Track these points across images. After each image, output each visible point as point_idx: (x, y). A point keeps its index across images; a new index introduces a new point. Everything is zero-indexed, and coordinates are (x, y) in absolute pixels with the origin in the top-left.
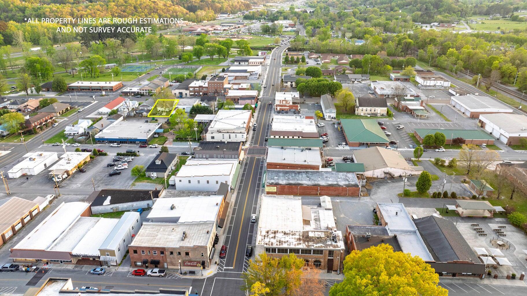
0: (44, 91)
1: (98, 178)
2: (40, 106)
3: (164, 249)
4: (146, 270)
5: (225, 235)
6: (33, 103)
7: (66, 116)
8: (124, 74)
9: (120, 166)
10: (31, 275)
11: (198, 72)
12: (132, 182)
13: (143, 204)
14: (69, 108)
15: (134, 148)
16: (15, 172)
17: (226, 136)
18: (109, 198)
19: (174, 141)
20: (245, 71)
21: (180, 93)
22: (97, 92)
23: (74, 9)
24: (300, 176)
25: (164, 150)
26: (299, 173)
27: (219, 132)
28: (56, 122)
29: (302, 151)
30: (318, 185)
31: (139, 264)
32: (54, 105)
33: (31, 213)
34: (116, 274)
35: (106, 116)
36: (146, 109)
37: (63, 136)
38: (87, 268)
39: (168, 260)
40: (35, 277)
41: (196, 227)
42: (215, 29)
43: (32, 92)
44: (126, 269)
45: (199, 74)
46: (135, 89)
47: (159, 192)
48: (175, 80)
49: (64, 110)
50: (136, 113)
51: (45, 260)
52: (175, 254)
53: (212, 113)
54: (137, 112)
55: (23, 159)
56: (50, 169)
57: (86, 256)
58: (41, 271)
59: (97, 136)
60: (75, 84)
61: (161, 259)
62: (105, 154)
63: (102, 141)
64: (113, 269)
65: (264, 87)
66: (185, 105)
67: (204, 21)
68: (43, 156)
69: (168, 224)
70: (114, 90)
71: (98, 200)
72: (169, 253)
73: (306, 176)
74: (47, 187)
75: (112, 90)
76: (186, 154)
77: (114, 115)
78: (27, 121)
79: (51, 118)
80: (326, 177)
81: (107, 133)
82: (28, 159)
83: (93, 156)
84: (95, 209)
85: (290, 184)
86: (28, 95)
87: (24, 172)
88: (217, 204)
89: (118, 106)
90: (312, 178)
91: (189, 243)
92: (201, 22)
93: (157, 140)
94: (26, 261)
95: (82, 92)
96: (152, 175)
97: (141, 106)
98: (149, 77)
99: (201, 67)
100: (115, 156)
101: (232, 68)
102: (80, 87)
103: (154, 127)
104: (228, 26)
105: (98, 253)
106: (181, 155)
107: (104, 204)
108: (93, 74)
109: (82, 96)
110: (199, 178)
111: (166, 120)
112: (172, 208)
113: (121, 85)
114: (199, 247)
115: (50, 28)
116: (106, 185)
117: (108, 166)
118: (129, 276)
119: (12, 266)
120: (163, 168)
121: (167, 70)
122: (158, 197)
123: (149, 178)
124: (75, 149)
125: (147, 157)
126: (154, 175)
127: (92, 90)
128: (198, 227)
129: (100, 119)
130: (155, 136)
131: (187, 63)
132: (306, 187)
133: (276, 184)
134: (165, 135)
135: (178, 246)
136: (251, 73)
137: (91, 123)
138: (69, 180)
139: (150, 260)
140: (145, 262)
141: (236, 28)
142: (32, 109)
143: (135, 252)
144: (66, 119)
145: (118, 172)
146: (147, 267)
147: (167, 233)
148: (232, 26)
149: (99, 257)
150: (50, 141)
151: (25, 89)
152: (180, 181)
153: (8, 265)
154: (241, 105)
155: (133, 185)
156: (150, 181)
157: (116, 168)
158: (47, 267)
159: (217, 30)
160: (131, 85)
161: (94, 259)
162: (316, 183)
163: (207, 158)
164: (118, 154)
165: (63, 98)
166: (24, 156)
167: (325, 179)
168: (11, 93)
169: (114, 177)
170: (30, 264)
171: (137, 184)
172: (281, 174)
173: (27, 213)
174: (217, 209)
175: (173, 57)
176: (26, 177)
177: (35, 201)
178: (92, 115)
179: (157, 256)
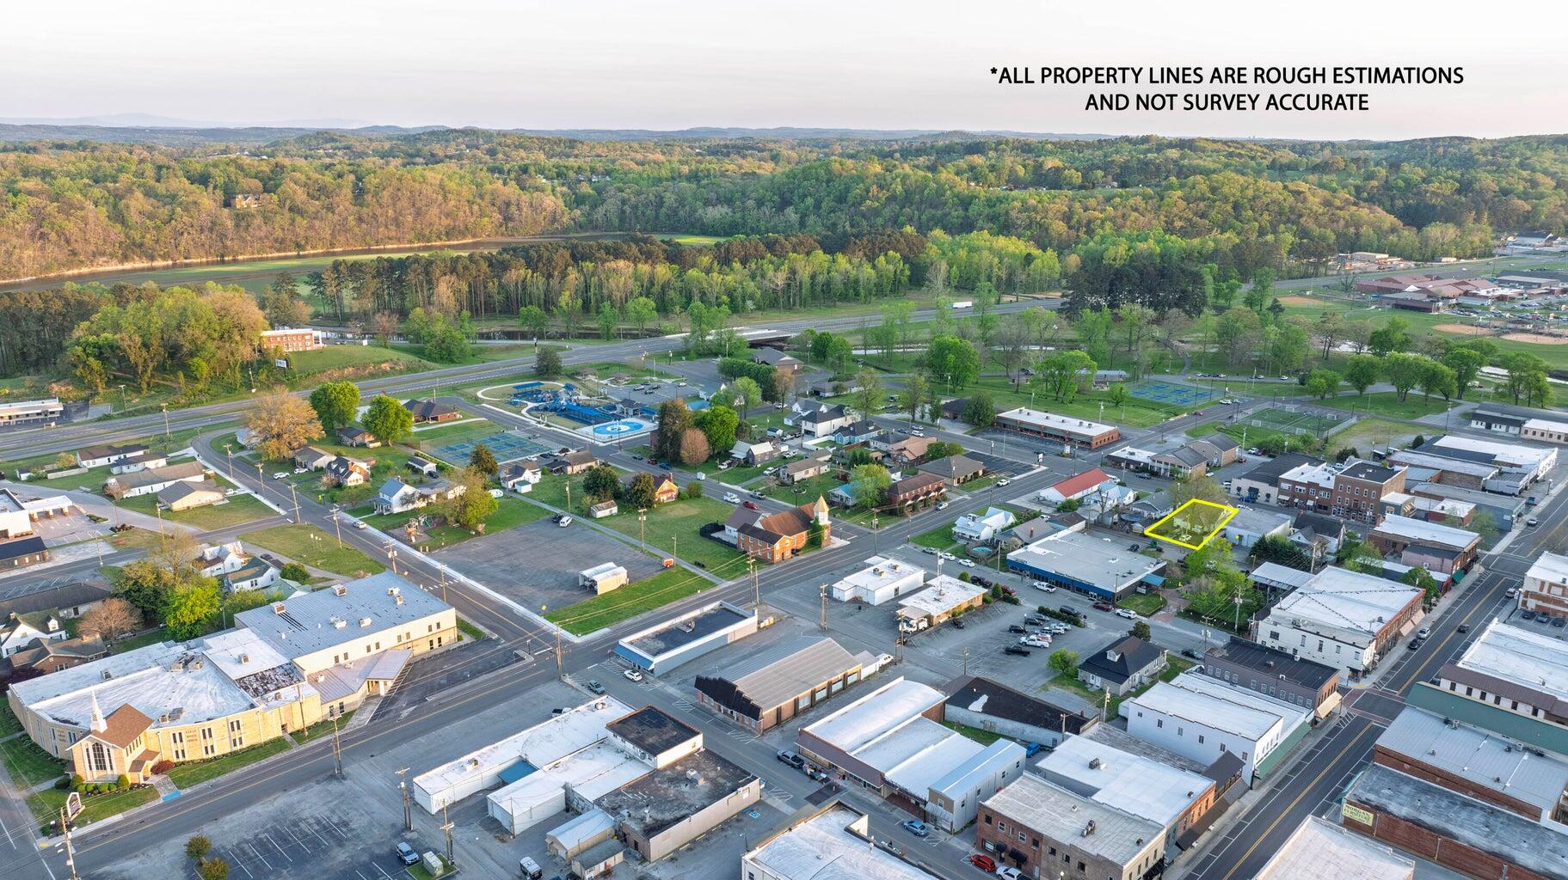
0: (946, 418)
1: (982, 650)
2: (927, 454)
3: (1040, 835)
4: (997, 864)
5: (1189, 870)
6: (915, 446)
7: (969, 490)
8: (1136, 403)
9: (1034, 639)
10: (816, 786)
11: (1338, 434)
12: (1045, 681)
13: (1043, 735)
14: (981, 473)
15: (1080, 605)
16: (845, 589)
17: (1313, 641)
18: (984, 699)
19: (1179, 614)
20: (1488, 459)
21: (1251, 489)
22: (1054, 443)
23: (1077, 205)
24: (1464, 814)
25: (1140, 632)
26: (1465, 804)
27: (1296, 625)
28: (945, 500)
29: (1509, 750)
30: (1510, 861)
31: (990, 847)
32: (953, 460)
33: (845, 677)
34: (944, 847)
35: (1050, 511)
36: (1146, 514)
37: (946, 537)
38: (901, 815)
39: (1044, 863)
40: (819, 792)
41: (1123, 821)
42: (1466, 294)
43: (923, 417)
44: (965, 847)
45: (1340, 439)
46: (1142, 456)
47: (1085, 721)
48: (1259, 446)
49: (969, 475)
50: (1121, 519)
51: (843, 769)
52: (1059, 857)
53: (1306, 569)
54: (1123, 516)
55: (864, 568)
56: (901, 602)
57: (905, 791)
58: (830, 787)
59: (1011, 556)
60: (1012, 414)
61: (1030, 855)
62: (1015, 602)
63: (1019, 568)
64: (942, 837)
65: (1529, 525)
66: (1247, 528)
67: (1444, 260)
68: (898, 570)
69: (1069, 793)
70: (1093, 447)
71: (963, 697)
72: (1049, 850)
73: (1483, 819)
74: (884, 637)
75: (1089, 444)
76: (1193, 656)
77: (1067, 512)
78: (894, 488)
79: (939, 489)
80: (1554, 851)
81: (1036, 553)
82: (871, 569)
83: (989, 598)
84: (952, 711)
85: (1418, 823)
86: (913, 421)
87: (858, 595)
88: (1189, 795)
89: (1085, 492)
90: (1502, 833)
91: (1090, 847)
92: (1433, 259)
93: (1140, 600)
94: (814, 760)
95: (1022, 436)
96: (1092, 681)
97: (1139, 506)
98: (1191, 427)
99: (1354, 420)
100: (1034, 612)
101: (1447, 442)
102: (1022, 422)
103: (1145, 568)
104: (1521, 283)
105: (925, 795)
106: (1179, 655)
107: (970, 708)
108: (1060, 395)
109: (1018, 445)
110: (1183, 724)
111: (1181, 556)
112: (1093, 765)
113: (1116, 435)
114: (1107, 860)
115: (1007, 254)
116: (992, 670)
117: (1010, 630)
118: (965, 861)
119: (795, 758)
120: (1118, 672)
121: (1250, 412)
122: (1077, 732)
123: (1083, 685)
124: (961, 571)
125: (1100, 636)
126: (1096, 681)
127: (1046, 435)
128: (1126, 825)
129: (1036, 515)
130: (1139, 589)
131: (1318, 397)
132: (1464, 847)
133: (1376, 809)
134: (1164, 594)
135: (1067, 843)
136: (1505, 469)
137: (1012, 519)
138: (929, 635)
139: (1010, 848)
140: (1000, 848)
141: (1551, 292)
142: (912, 458)
143: (989, 820)
144: (966, 497)
145: (1025, 649)
146: (1002, 860)
147: (1059, 810)
148: (1540, 285)
149: (925, 803)
150: (921, 540)
151: (912, 408)
152: (1140, 715)
153: (791, 754)
154: (1406, 564)
155: (1045, 688)
156: (1081, 692)
157: (1023, 639)
158: (841, 783)
159: (1475, 295)
160: (1140, 438)
161: (917, 804)
162: (1506, 850)
163: (1232, 683)
164: (1042, 610)
165: (980, 443)
166: (868, 561)
167: (1546, 852)
168: (886, 410)
169: (1014, 659)
170: (819, 767)
171: (1053, 688)
172: (1407, 789)
173: (840, 676)
174: (1185, 803)
175: (1287, 373)
176: (859, 604)
177: (858, 656)
178: (1020, 502)
179: (1024, 847)
